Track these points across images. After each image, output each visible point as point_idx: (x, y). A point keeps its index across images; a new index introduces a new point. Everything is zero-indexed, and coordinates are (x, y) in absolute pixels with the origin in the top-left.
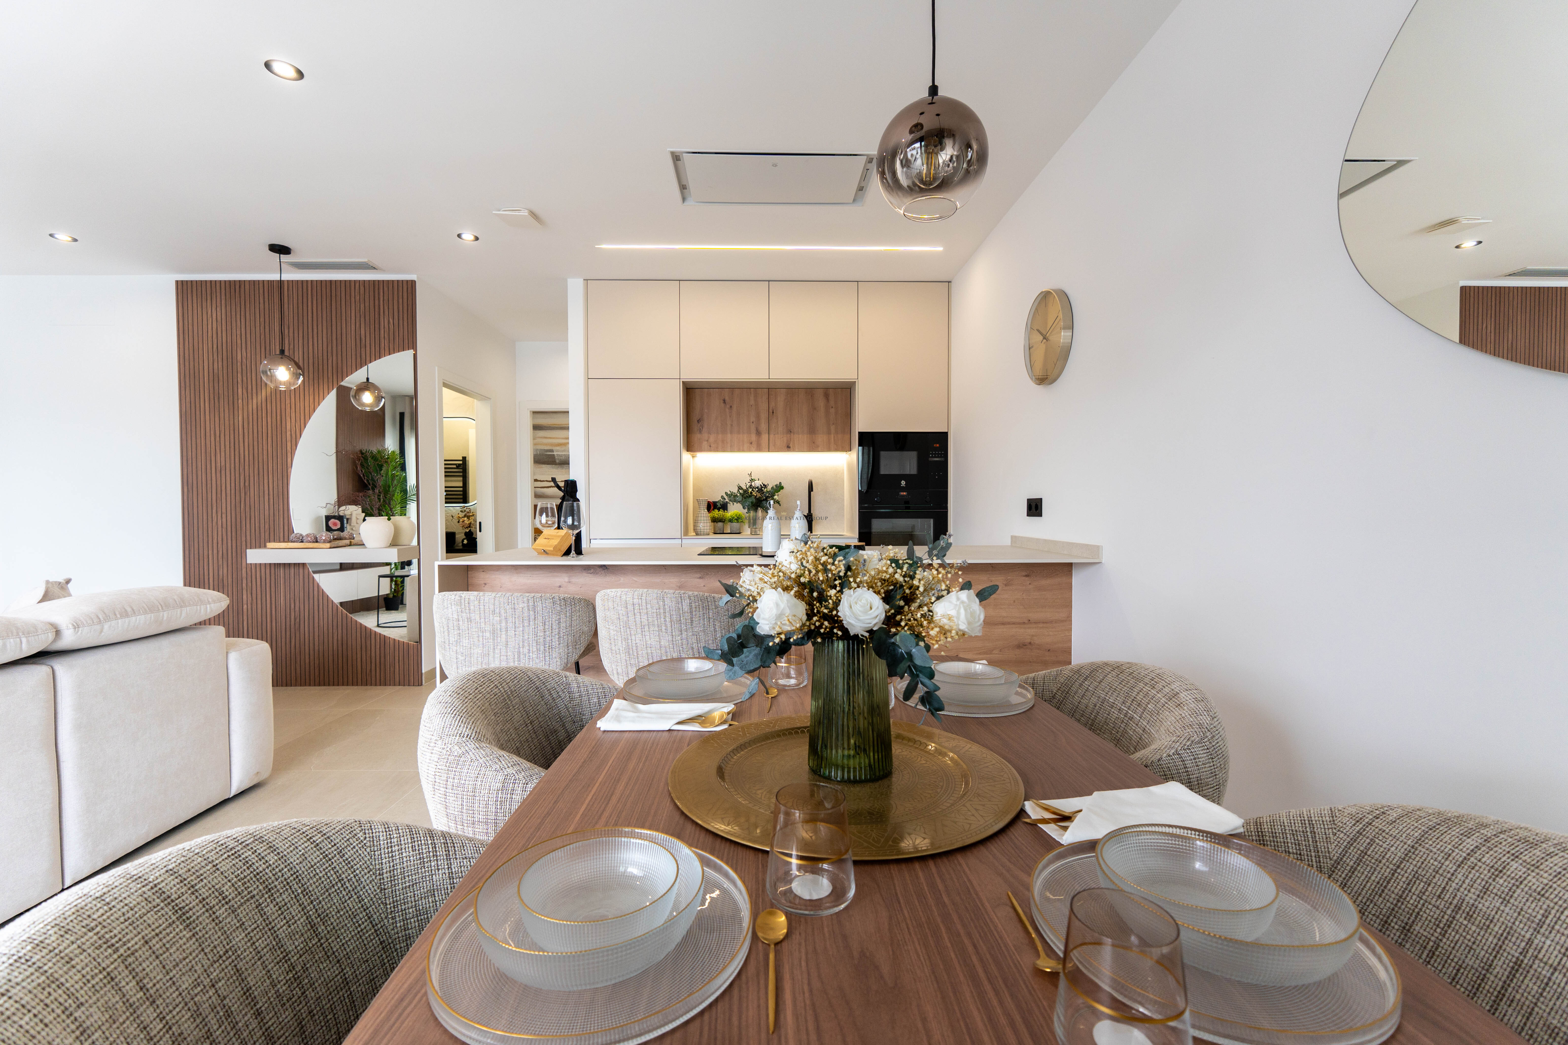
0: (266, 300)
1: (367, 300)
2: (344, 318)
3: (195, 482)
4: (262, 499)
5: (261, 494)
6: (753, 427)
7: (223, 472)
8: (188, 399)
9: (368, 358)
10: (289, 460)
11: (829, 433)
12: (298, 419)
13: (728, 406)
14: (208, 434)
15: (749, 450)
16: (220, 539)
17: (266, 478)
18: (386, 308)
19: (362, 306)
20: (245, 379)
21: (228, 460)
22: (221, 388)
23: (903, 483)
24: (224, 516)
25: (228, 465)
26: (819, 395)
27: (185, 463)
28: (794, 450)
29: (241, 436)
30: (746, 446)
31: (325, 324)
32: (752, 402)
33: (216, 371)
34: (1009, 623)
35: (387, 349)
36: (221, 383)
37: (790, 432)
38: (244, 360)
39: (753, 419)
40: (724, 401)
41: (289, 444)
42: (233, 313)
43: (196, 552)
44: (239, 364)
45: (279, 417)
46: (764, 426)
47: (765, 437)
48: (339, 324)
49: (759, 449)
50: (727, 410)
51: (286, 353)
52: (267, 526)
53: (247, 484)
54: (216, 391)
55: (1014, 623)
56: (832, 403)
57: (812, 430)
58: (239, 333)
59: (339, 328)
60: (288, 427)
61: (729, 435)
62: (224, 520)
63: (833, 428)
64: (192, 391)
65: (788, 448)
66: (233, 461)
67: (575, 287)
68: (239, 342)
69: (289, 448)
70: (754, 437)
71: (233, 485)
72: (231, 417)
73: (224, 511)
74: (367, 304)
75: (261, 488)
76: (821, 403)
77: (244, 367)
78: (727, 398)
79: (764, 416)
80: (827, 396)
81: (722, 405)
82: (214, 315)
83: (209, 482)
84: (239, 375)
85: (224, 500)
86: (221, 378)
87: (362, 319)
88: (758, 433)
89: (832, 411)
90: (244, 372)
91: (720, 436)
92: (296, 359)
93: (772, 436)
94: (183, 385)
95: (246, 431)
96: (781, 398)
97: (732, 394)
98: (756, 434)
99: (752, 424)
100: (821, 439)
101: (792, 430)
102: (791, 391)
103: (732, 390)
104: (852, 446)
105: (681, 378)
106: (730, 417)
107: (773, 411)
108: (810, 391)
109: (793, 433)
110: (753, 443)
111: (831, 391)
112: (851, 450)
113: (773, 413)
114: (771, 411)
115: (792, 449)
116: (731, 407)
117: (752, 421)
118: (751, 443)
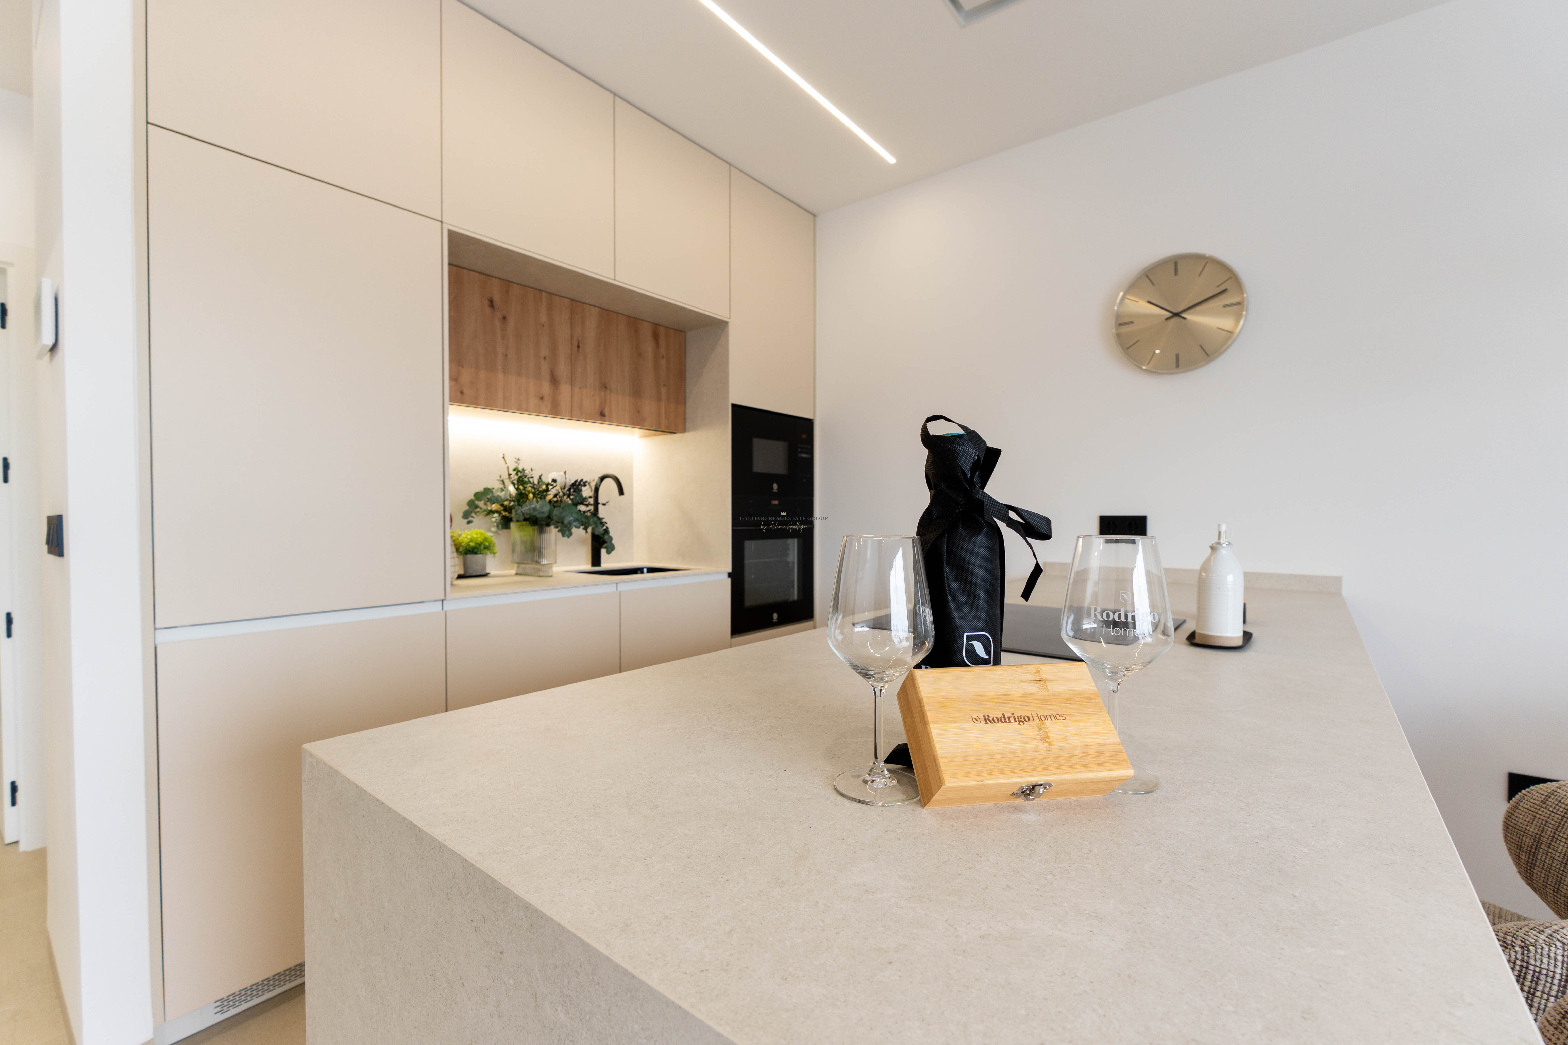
6: (545, 367)
11: (659, 399)
13: (499, 315)
15: (538, 411)
23: (775, 486)
26: (646, 331)
28: (610, 421)
30: (533, 401)
32: (544, 319)
39: (544, 352)
40: (491, 303)
46: (563, 370)
47: (565, 389)
49: (555, 411)
50: (497, 323)
56: (663, 351)
57: (636, 392)
61: (500, 376)
63: (663, 390)
65: (602, 416)
70: (546, 388)
76: (648, 347)
78: (496, 299)
79: (563, 350)
80: (656, 336)
81: (488, 310)
88: (554, 381)
89: (663, 362)
91: (482, 374)
93: (576, 390)
96: (592, 323)
97: (507, 292)
98: (551, 381)
99: (542, 360)
100: (649, 407)
101: (608, 386)
102: (607, 315)
103: (507, 284)
104: (688, 425)
105: (444, 221)
106: (503, 337)
107: (578, 343)
108: (634, 322)
109: (608, 392)
110: (546, 398)
111: (662, 331)
112: (684, 430)
113: (578, 347)
114: (576, 344)
115: (607, 418)
116: (504, 318)
117: (543, 355)
118: (542, 398)
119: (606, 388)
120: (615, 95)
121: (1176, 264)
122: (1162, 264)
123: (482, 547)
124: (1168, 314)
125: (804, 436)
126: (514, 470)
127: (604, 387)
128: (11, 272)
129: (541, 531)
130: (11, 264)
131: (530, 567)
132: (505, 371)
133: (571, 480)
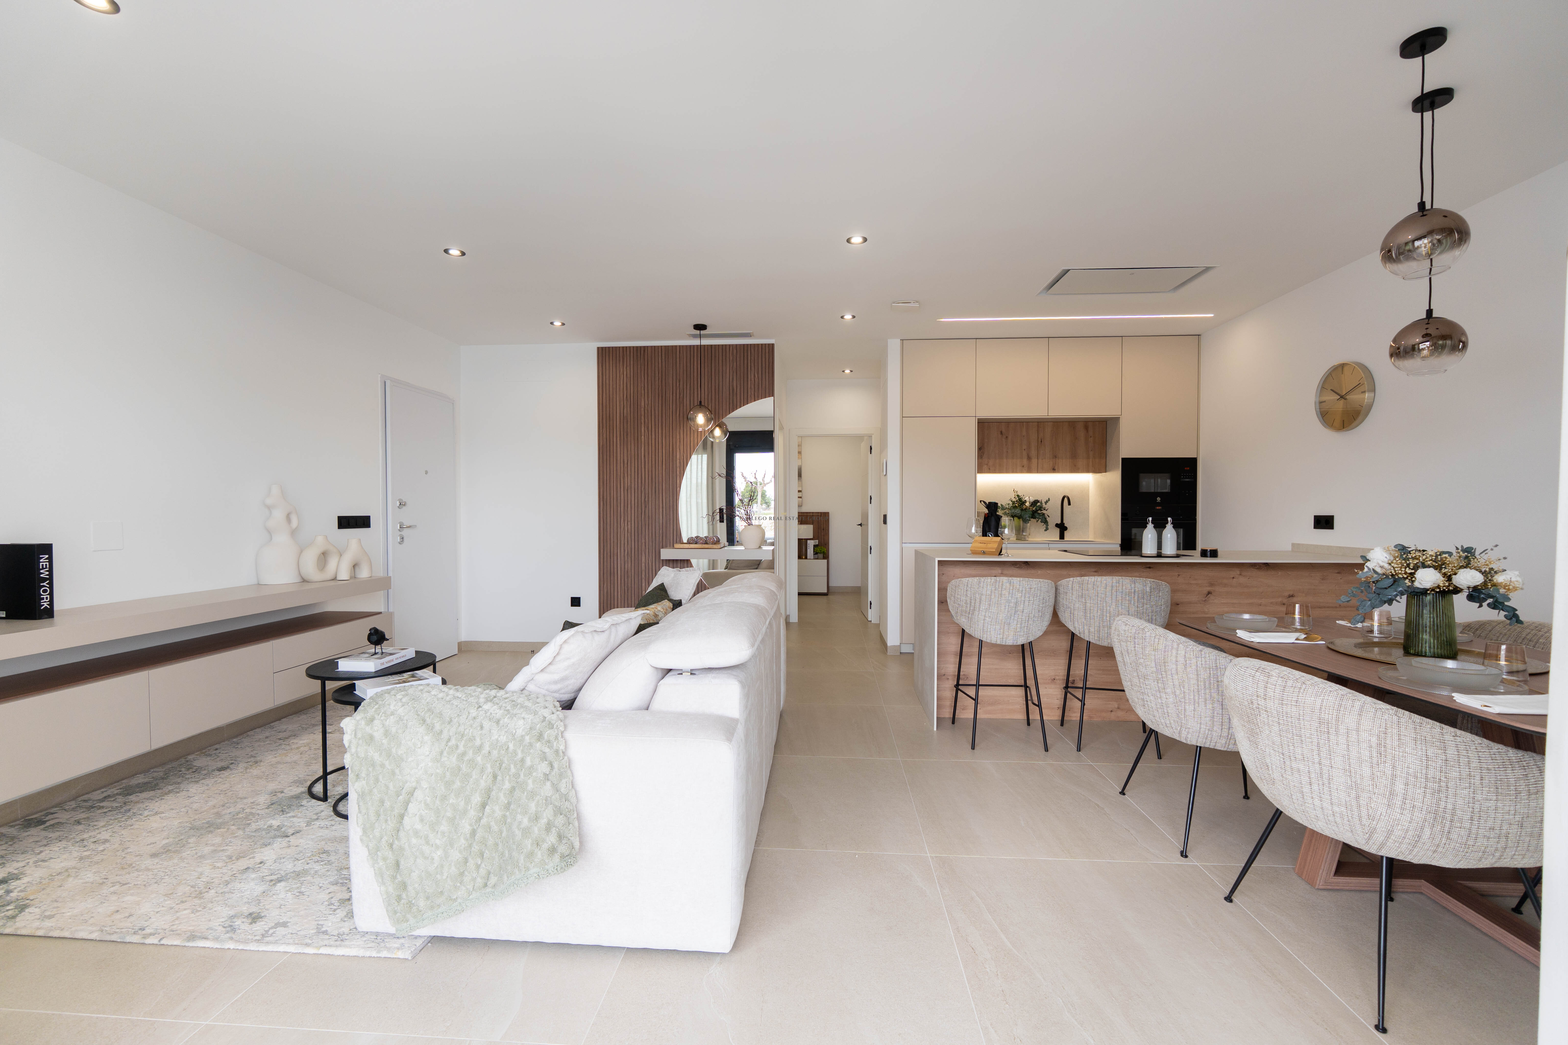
0: (664, 361)
1: (738, 359)
2: (721, 373)
3: (608, 498)
4: (657, 511)
5: (657, 507)
6: (1025, 453)
7: (629, 491)
8: (605, 436)
9: (738, 404)
10: (678, 481)
11: (1088, 458)
12: (685, 450)
13: (1004, 437)
14: (619, 462)
15: (1021, 472)
16: (626, 541)
17: (661, 495)
18: (752, 365)
19: (735, 364)
20: (646, 420)
21: (633, 481)
22: (629, 427)
23: (1159, 499)
24: (629, 523)
25: (633, 486)
26: (1080, 426)
27: (601, 484)
28: (1058, 472)
29: (643, 464)
30: (1019, 468)
31: (706, 377)
32: (1024, 433)
33: (625, 414)
34: (1325, 607)
35: (753, 397)
36: (629, 423)
37: (1055, 457)
38: (646, 406)
39: (1024, 447)
41: (678, 469)
42: (639, 371)
43: (609, 551)
44: (642, 409)
45: (671, 449)
46: (1033, 453)
47: (1034, 461)
48: (717, 378)
49: (1029, 470)
50: (1004, 440)
51: (703, 404)
52: (661, 532)
53: (646, 499)
54: (625, 430)
55: (1328, 607)
56: (1092, 436)
57: (1074, 456)
58: (643, 385)
59: (717, 381)
60: (678, 457)
61: (1005, 460)
62: (629, 526)
63: (1091, 453)
64: (608, 430)
65: (1054, 470)
66: (636, 483)
67: (894, 345)
68: (643, 392)
69: (678, 473)
70: (1025, 461)
71: (636, 501)
72: (636, 449)
73: (629, 519)
74: (738, 363)
75: (657, 502)
76: (1081, 434)
77: (646, 411)
78: (1004, 431)
79: (1034, 444)
80: (1086, 428)
81: (1000, 435)
82: (625, 373)
83: (619, 498)
84: (643, 417)
85: (629, 512)
86: (629, 420)
87: (735, 374)
88: (1029, 458)
89: (1091, 440)
90: (646, 415)
91: (998, 461)
92: (710, 409)
93: (1040, 461)
94: (601, 425)
95: (647, 460)
96: (1048, 430)
97: (1008, 427)
98: (1027, 459)
99: (1024, 451)
100: (1081, 463)
101: (1057, 455)
102: (1057, 424)
103: (1008, 423)
104: (1107, 469)
105: (974, 418)
106: (1006, 445)
107: (1042, 440)
108: (1072, 424)
109: (1057, 459)
110: (1025, 466)
111: (1090, 424)
112: (1106, 472)
113: (1041, 442)
114: (1040, 440)
115: (1056, 471)
116: (1007, 437)
117: (1024, 448)
118: (1023, 466)
120: (1049, 338)
121: (1342, 368)
128: (873, 436)
130: (873, 434)
132: (1007, 458)
133: (1032, 499)
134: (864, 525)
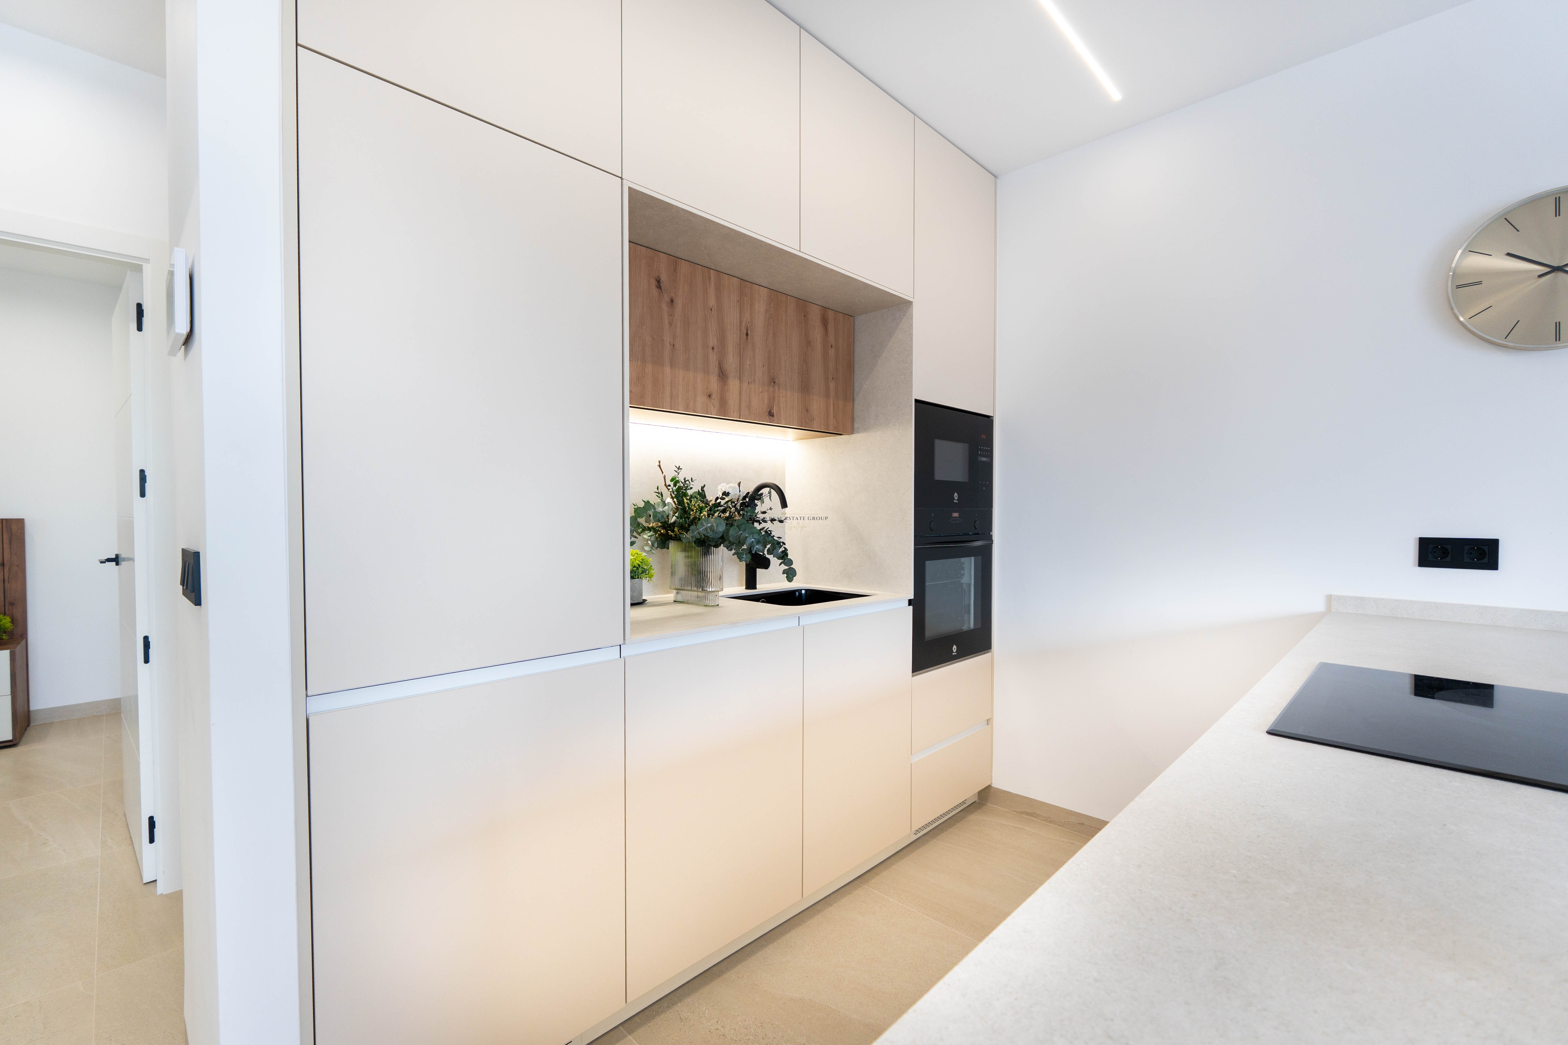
6: (713, 358)
11: (827, 396)
13: (666, 298)
15: (706, 414)
26: (816, 321)
28: (779, 422)
30: (701, 399)
32: (712, 302)
39: (713, 341)
40: (659, 283)
46: (731, 362)
47: (733, 384)
49: (723, 413)
50: (665, 307)
56: (831, 339)
57: (805, 387)
61: (668, 370)
63: (832, 385)
65: (770, 416)
70: (714, 384)
76: (817, 334)
78: (664, 278)
79: (732, 338)
80: (825, 322)
81: (655, 291)
88: (723, 375)
89: (832, 352)
91: (649, 368)
93: (745, 385)
96: (760, 307)
97: (675, 270)
98: (720, 376)
99: (710, 350)
100: (817, 405)
101: (776, 381)
102: (776, 296)
103: (675, 260)
104: (856, 426)
105: (623, 178)
106: (670, 324)
107: (747, 330)
108: (803, 304)
109: (776, 387)
110: (713, 397)
111: (831, 314)
112: (852, 432)
113: (747, 335)
114: (745, 332)
115: (775, 418)
116: (672, 301)
117: (711, 345)
118: (710, 396)
119: (774, 382)
120: (801, 27)
121: (1558, 201)
122: (1532, 203)
123: (640, 570)
124: (1543, 270)
125: (984, 437)
126: (672, 480)
127: (773, 382)
128: (147, 269)
129: (706, 553)
130: (147, 260)
131: (691, 595)
132: (672, 365)
134: (124, 560)
